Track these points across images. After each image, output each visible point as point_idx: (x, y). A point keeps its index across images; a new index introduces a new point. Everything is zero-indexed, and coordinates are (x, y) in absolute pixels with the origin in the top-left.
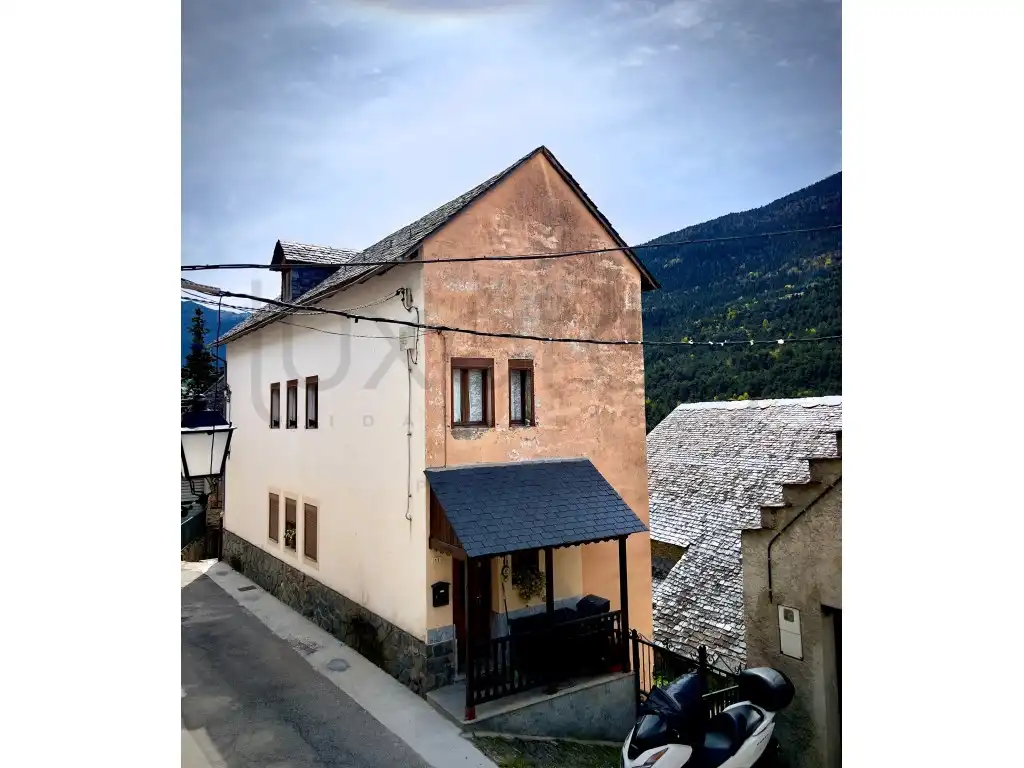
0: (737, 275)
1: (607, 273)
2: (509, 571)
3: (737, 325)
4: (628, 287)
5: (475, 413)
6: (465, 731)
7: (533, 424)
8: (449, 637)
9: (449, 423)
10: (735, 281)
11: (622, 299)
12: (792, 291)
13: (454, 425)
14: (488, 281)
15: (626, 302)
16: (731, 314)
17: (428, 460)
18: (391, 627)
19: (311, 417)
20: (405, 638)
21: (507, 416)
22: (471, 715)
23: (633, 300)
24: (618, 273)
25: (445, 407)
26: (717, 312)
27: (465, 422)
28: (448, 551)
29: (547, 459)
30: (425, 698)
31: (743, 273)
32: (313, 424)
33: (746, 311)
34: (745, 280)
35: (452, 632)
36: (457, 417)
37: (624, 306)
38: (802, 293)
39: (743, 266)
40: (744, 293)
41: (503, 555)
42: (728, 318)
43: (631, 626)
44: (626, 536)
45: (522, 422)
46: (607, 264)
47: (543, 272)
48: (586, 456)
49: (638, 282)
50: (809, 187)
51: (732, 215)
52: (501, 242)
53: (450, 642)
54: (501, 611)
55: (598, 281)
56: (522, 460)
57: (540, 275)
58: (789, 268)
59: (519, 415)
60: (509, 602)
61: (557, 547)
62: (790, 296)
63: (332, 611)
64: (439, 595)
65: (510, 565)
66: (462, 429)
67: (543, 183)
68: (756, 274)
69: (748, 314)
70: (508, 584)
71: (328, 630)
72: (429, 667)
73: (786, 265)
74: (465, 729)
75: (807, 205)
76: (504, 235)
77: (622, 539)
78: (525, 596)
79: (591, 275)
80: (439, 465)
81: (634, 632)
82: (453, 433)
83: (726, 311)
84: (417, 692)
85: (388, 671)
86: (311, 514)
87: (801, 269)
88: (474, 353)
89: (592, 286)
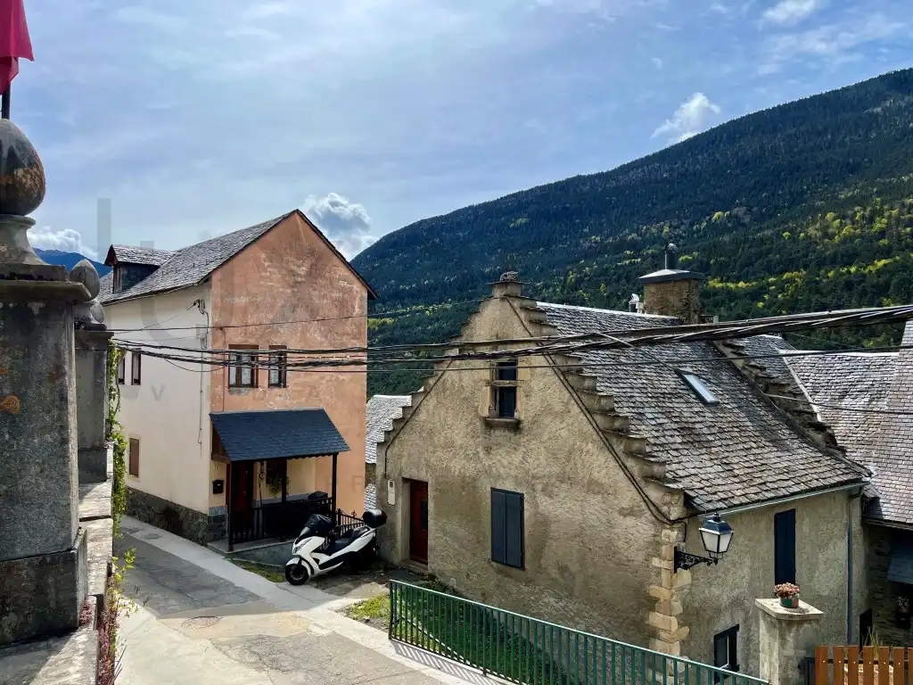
0: (581, 238)
1: (343, 290)
2: (264, 476)
3: (576, 289)
4: (358, 299)
5: (246, 378)
6: (227, 557)
7: (285, 386)
8: (223, 512)
9: (227, 385)
10: (578, 244)
11: (353, 307)
12: (629, 257)
13: (230, 386)
14: (255, 295)
15: (356, 307)
16: (572, 277)
17: (212, 407)
18: (188, 510)
19: (136, 377)
20: (196, 515)
21: (266, 381)
22: (231, 549)
23: (361, 307)
24: (351, 289)
25: (224, 375)
26: (558, 274)
27: (239, 384)
28: (223, 461)
29: (295, 408)
30: (206, 546)
31: (586, 236)
32: (137, 381)
33: (586, 275)
34: (588, 244)
35: (225, 509)
36: (233, 381)
37: (354, 310)
38: (639, 260)
39: (586, 230)
40: (585, 257)
41: (261, 461)
42: (568, 281)
43: (337, 507)
44: (337, 453)
45: (278, 385)
46: (342, 283)
47: (296, 290)
48: (321, 406)
49: (366, 295)
50: (654, 155)
51: (579, 177)
52: (266, 272)
53: (223, 516)
54: (258, 499)
55: (336, 295)
56: (276, 409)
57: (293, 292)
58: (630, 234)
59: (277, 380)
60: (264, 493)
61: (290, 458)
62: (627, 262)
63: (149, 507)
64: (217, 487)
65: (265, 472)
66: (235, 389)
67: (299, 233)
68: (598, 238)
69: (587, 278)
70: (264, 483)
71: (146, 522)
72: (209, 529)
73: (627, 231)
74: (227, 556)
75: (650, 172)
76: (268, 266)
77: (335, 455)
78: (274, 491)
79: (332, 292)
80: (218, 411)
81: (339, 510)
82: (230, 391)
83: (567, 275)
84: (202, 545)
85: (184, 537)
86: (135, 445)
87: (641, 235)
88: (246, 341)
89: (332, 298)
